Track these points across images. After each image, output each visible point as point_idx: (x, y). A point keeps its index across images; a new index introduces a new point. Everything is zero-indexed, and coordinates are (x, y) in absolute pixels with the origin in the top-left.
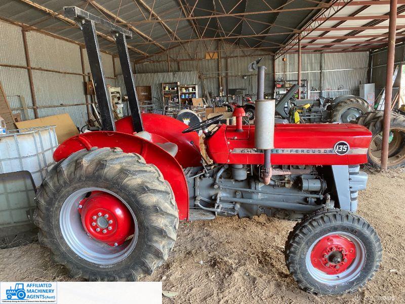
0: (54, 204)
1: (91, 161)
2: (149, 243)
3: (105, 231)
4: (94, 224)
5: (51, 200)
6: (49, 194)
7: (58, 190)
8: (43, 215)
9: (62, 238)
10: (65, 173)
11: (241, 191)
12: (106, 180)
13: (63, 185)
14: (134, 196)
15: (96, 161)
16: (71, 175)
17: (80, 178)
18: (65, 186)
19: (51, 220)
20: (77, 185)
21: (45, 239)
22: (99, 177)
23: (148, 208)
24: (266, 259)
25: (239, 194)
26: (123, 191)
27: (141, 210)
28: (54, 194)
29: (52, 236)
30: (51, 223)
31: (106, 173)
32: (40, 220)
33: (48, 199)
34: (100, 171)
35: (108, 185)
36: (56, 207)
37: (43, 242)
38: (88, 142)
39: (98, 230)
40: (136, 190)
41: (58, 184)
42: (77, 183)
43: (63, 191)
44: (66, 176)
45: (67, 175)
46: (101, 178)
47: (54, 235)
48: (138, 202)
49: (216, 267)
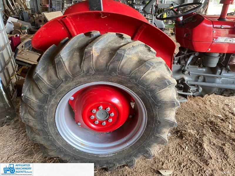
0: (50, 101)
1: (102, 51)
2: (158, 135)
3: (104, 123)
4: (93, 117)
5: (46, 96)
6: (43, 90)
7: (56, 86)
8: (34, 113)
9: (58, 134)
10: (67, 64)
11: (203, 76)
12: (122, 73)
13: (64, 80)
14: (152, 91)
15: (107, 50)
16: (74, 67)
17: (88, 71)
18: (66, 80)
19: (45, 118)
20: (82, 80)
21: (37, 136)
22: (114, 70)
23: (165, 103)
24: (216, 128)
25: (201, 79)
26: (140, 86)
27: (157, 106)
28: (50, 90)
29: (46, 134)
30: (46, 121)
31: (122, 66)
32: (30, 118)
33: (41, 95)
34: (116, 63)
35: (123, 80)
36: (52, 105)
37: (34, 139)
38: (73, 25)
39: (97, 122)
40: (156, 85)
41: (57, 79)
42: (83, 77)
43: (62, 86)
44: (67, 68)
45: (69, 67)
46: (115, 71)
47: (49, 132)
48: (155, 97)
49: (184, 138)
